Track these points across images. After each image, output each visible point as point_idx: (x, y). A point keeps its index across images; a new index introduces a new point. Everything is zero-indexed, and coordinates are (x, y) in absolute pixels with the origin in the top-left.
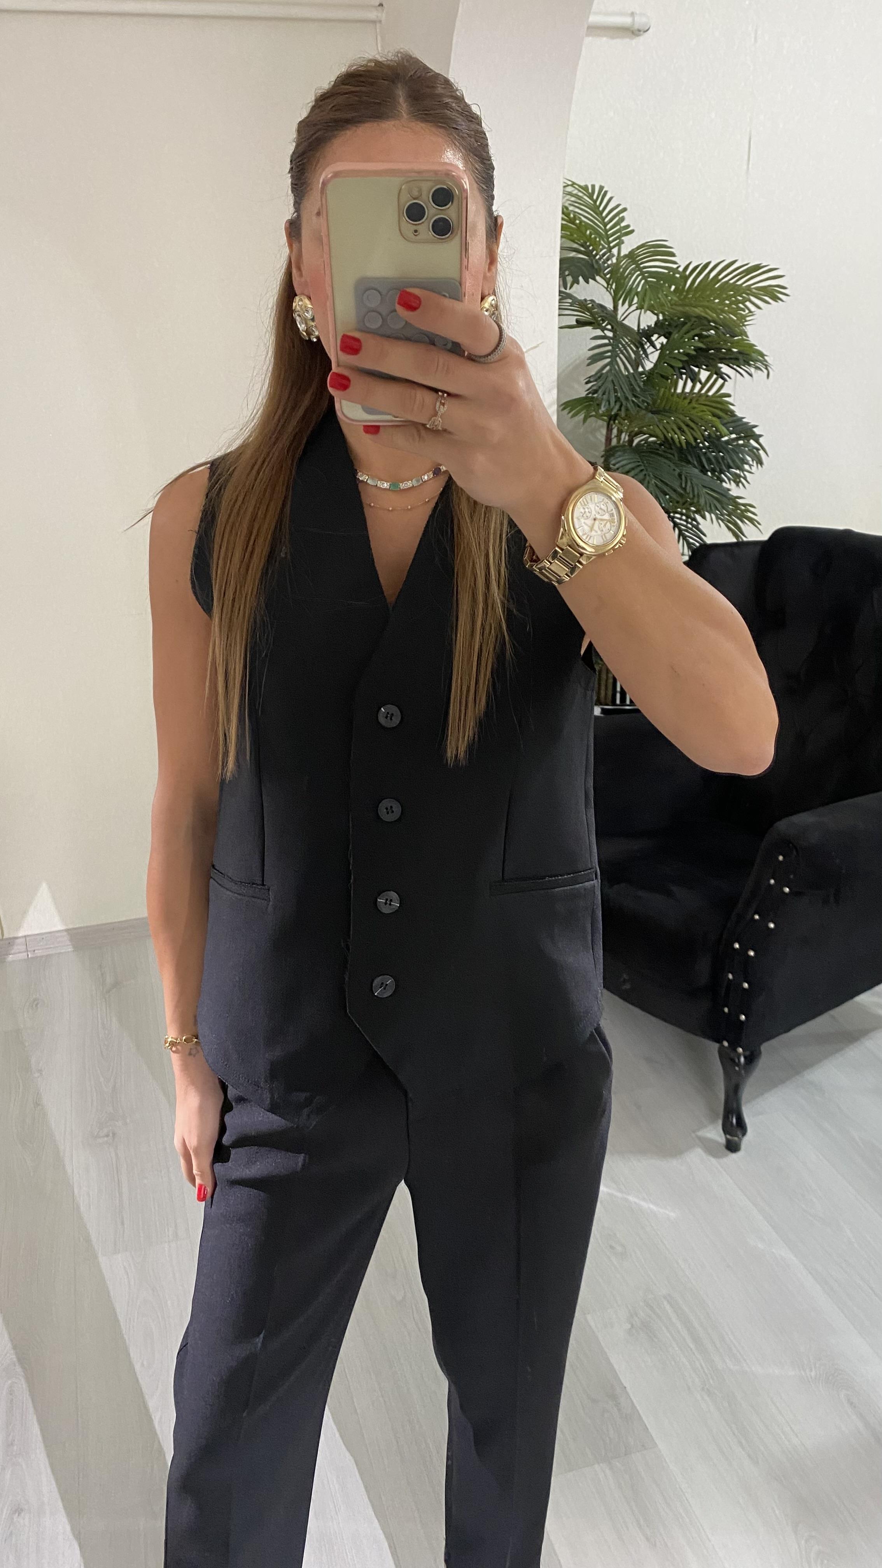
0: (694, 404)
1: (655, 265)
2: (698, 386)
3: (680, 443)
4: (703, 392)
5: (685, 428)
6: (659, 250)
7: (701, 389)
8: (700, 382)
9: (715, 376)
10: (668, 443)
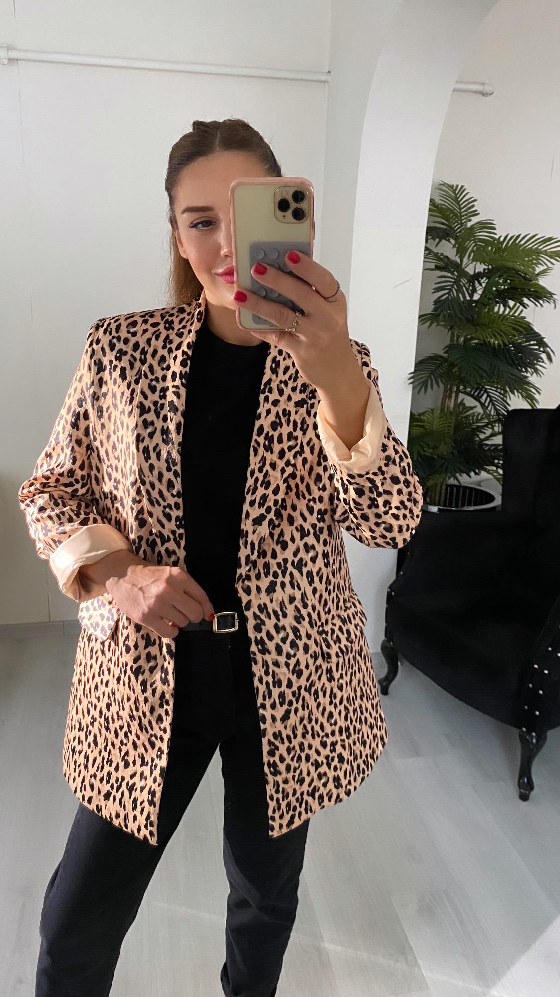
0: (504, 322)
1: (483, 235)
2: (508, 310)
3: (494, 344)
4: (511, 314)
5: (498, 336)
6: (487, 226)
7: (509, 312)
8: (509, 307)
9: (518, 304)
10: (485, 345)
